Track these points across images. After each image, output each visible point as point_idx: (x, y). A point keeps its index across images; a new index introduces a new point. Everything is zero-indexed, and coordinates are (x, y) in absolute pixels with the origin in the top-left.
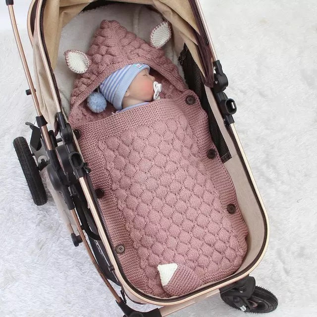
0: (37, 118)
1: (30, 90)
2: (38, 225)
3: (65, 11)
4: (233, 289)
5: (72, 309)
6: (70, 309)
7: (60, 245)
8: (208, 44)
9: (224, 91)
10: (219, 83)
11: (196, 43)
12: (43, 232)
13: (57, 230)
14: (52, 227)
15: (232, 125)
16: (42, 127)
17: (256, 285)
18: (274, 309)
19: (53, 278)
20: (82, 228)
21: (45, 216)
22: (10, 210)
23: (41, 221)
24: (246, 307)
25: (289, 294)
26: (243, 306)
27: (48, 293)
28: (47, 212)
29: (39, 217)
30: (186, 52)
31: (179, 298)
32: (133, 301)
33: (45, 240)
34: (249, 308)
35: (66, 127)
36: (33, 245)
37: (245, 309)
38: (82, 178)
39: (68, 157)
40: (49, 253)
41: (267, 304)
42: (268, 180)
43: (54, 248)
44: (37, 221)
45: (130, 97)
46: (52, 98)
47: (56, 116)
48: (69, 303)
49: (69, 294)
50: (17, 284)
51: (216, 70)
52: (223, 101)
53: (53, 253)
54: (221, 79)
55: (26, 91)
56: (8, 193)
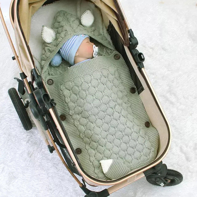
0: (21, 74)
1: (14, 57)
2: (28, 142)
3: (33, 6)
5: (53, 194)
6: (51, 194)
7: (42, 154)
8: (123, 19)
9: (136, 48)
10: (132, 43)
11: (117, 20)
12: (31, 146)
13: (40, 144)
14: (36, 143)
15: (143, 69)
16: (24, 80)
19: (39, 175)
20: (54, 141)
21: (31, 136)
22: (9, 135)
23: (29, 140)
24: (164, 183)
26: (162, 183)
27: (37, 184)
28: (33, 134)
29: (28, 137)
30: (111, 26)
31: (117, 180)
32: (90, 185)
33: (33, 151)
35: (38, 77)
36: (25, 155)
38: (51, 109)
39: (41, 97)
42: (172, 103)
43: (38, 156)
44: (27, 139)
45: (78, 56)
46: (28, 60)
47: (32, 72)
48: (51, 190)
49: (50, 184)
50: (16, 181)
51: (130, 35)
52: (136, 54)
53: (38, 159)
54: (133, 41)
55: (12, 57)
56: (7, 123)
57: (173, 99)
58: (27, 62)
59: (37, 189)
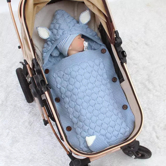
0: (24, 60)
1: (20, 46)
2: (29, 113)
3: (37, 6)
4: (128, 147)
7: (41, 124)
10: (117, 42)
11: (106, 21)
12: (32, 117)
14: (36, 114)
15: (124, 64)
16: (27, 65)
17: (140, 145)
18: (149, 157)
19: (37, 141)
21: (33, 109)
22: (15, 106)
23: (30, 112)
25: (158, 149)
26: (133, 156)
27: (34, 148)
28: (34, 107)
30: (101, 26)
32: (75, 154)
33: (32, 121)
34: (137, 157)
35: (37, 66)
36: (27, 124)
37: (135, 157)
39: (39, 81)
40: (35, 128)
41: (146, 155)
42: (149, 90)
43: (37, 125)
44: (29, 111)
45: (71, 50)
47: (32, 61)
48: (45, 154)
49: (45, 149)
50: (18, 144)
51: (116, 35)
52: (120, 51)
53: (37, 128)
54: (118, 40)
55: (18, 46)
56: (14, 97)
57: (150, 87)
58: (30, 52)
59: (34, 152)
